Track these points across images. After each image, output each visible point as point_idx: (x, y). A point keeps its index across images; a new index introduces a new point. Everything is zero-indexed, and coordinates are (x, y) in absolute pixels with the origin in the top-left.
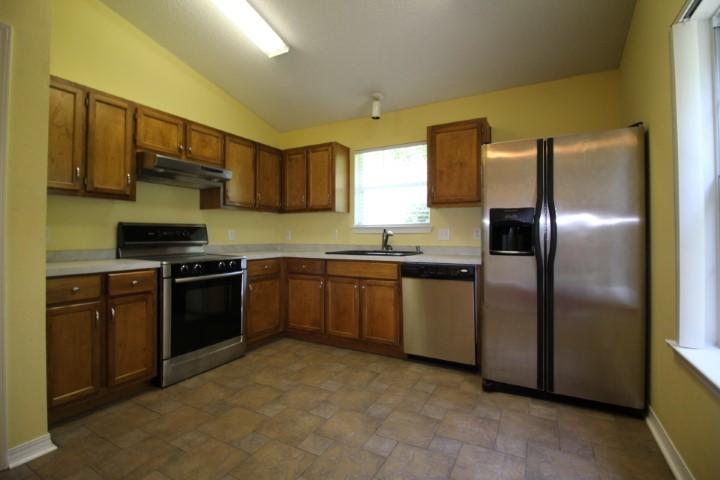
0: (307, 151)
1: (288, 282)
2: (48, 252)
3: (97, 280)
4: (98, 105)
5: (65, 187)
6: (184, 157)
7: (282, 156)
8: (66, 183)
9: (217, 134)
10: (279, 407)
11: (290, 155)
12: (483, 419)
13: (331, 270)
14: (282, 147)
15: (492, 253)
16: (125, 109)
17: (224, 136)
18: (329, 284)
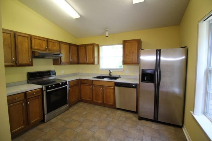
0: (85, 46)
1: (81, 86)
2: (6, 84)
3: (23, 94)
4: (18, 36)
5: (10, 65)
6: (47, 50)
7: (78, 47)
8: (10, 64)
9: (58, 42)
10: (81, 128)
11: (80, 46)
12: (139, 130)
13: (94, 83)
14: (78, 44)
15: (142, 82)
16: (28, 37)
17: (60, 43)
18: (93, 87)
